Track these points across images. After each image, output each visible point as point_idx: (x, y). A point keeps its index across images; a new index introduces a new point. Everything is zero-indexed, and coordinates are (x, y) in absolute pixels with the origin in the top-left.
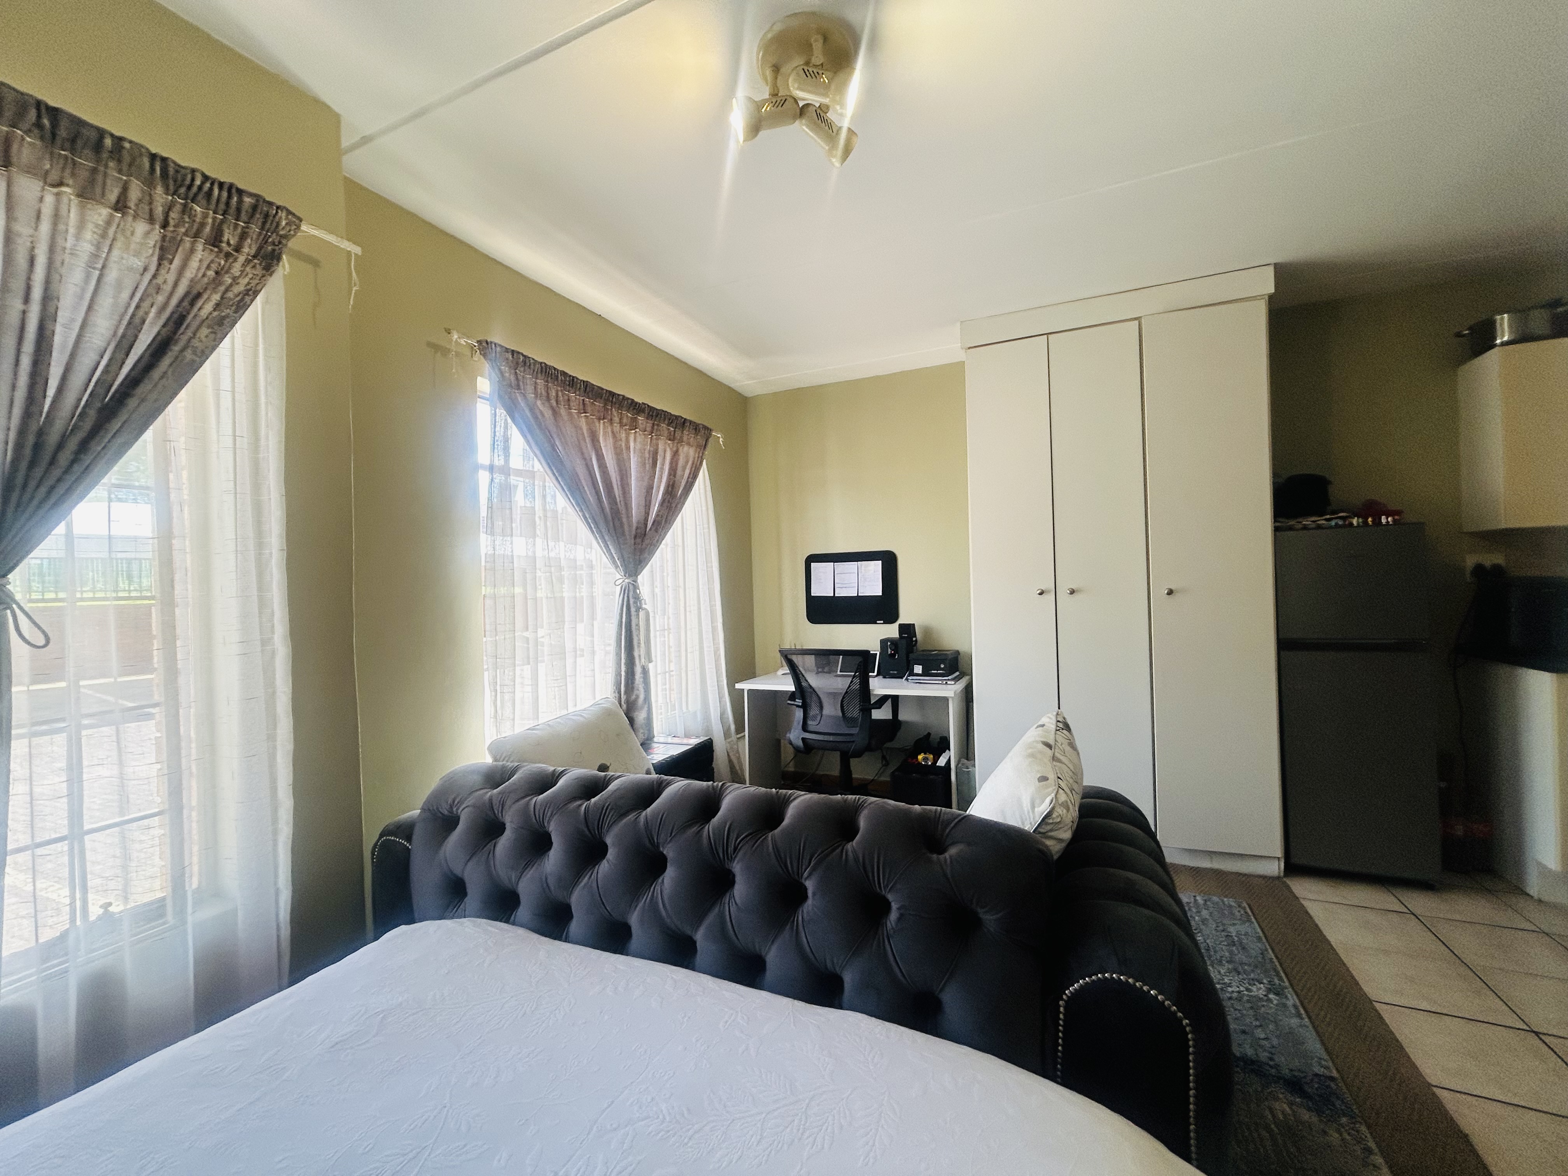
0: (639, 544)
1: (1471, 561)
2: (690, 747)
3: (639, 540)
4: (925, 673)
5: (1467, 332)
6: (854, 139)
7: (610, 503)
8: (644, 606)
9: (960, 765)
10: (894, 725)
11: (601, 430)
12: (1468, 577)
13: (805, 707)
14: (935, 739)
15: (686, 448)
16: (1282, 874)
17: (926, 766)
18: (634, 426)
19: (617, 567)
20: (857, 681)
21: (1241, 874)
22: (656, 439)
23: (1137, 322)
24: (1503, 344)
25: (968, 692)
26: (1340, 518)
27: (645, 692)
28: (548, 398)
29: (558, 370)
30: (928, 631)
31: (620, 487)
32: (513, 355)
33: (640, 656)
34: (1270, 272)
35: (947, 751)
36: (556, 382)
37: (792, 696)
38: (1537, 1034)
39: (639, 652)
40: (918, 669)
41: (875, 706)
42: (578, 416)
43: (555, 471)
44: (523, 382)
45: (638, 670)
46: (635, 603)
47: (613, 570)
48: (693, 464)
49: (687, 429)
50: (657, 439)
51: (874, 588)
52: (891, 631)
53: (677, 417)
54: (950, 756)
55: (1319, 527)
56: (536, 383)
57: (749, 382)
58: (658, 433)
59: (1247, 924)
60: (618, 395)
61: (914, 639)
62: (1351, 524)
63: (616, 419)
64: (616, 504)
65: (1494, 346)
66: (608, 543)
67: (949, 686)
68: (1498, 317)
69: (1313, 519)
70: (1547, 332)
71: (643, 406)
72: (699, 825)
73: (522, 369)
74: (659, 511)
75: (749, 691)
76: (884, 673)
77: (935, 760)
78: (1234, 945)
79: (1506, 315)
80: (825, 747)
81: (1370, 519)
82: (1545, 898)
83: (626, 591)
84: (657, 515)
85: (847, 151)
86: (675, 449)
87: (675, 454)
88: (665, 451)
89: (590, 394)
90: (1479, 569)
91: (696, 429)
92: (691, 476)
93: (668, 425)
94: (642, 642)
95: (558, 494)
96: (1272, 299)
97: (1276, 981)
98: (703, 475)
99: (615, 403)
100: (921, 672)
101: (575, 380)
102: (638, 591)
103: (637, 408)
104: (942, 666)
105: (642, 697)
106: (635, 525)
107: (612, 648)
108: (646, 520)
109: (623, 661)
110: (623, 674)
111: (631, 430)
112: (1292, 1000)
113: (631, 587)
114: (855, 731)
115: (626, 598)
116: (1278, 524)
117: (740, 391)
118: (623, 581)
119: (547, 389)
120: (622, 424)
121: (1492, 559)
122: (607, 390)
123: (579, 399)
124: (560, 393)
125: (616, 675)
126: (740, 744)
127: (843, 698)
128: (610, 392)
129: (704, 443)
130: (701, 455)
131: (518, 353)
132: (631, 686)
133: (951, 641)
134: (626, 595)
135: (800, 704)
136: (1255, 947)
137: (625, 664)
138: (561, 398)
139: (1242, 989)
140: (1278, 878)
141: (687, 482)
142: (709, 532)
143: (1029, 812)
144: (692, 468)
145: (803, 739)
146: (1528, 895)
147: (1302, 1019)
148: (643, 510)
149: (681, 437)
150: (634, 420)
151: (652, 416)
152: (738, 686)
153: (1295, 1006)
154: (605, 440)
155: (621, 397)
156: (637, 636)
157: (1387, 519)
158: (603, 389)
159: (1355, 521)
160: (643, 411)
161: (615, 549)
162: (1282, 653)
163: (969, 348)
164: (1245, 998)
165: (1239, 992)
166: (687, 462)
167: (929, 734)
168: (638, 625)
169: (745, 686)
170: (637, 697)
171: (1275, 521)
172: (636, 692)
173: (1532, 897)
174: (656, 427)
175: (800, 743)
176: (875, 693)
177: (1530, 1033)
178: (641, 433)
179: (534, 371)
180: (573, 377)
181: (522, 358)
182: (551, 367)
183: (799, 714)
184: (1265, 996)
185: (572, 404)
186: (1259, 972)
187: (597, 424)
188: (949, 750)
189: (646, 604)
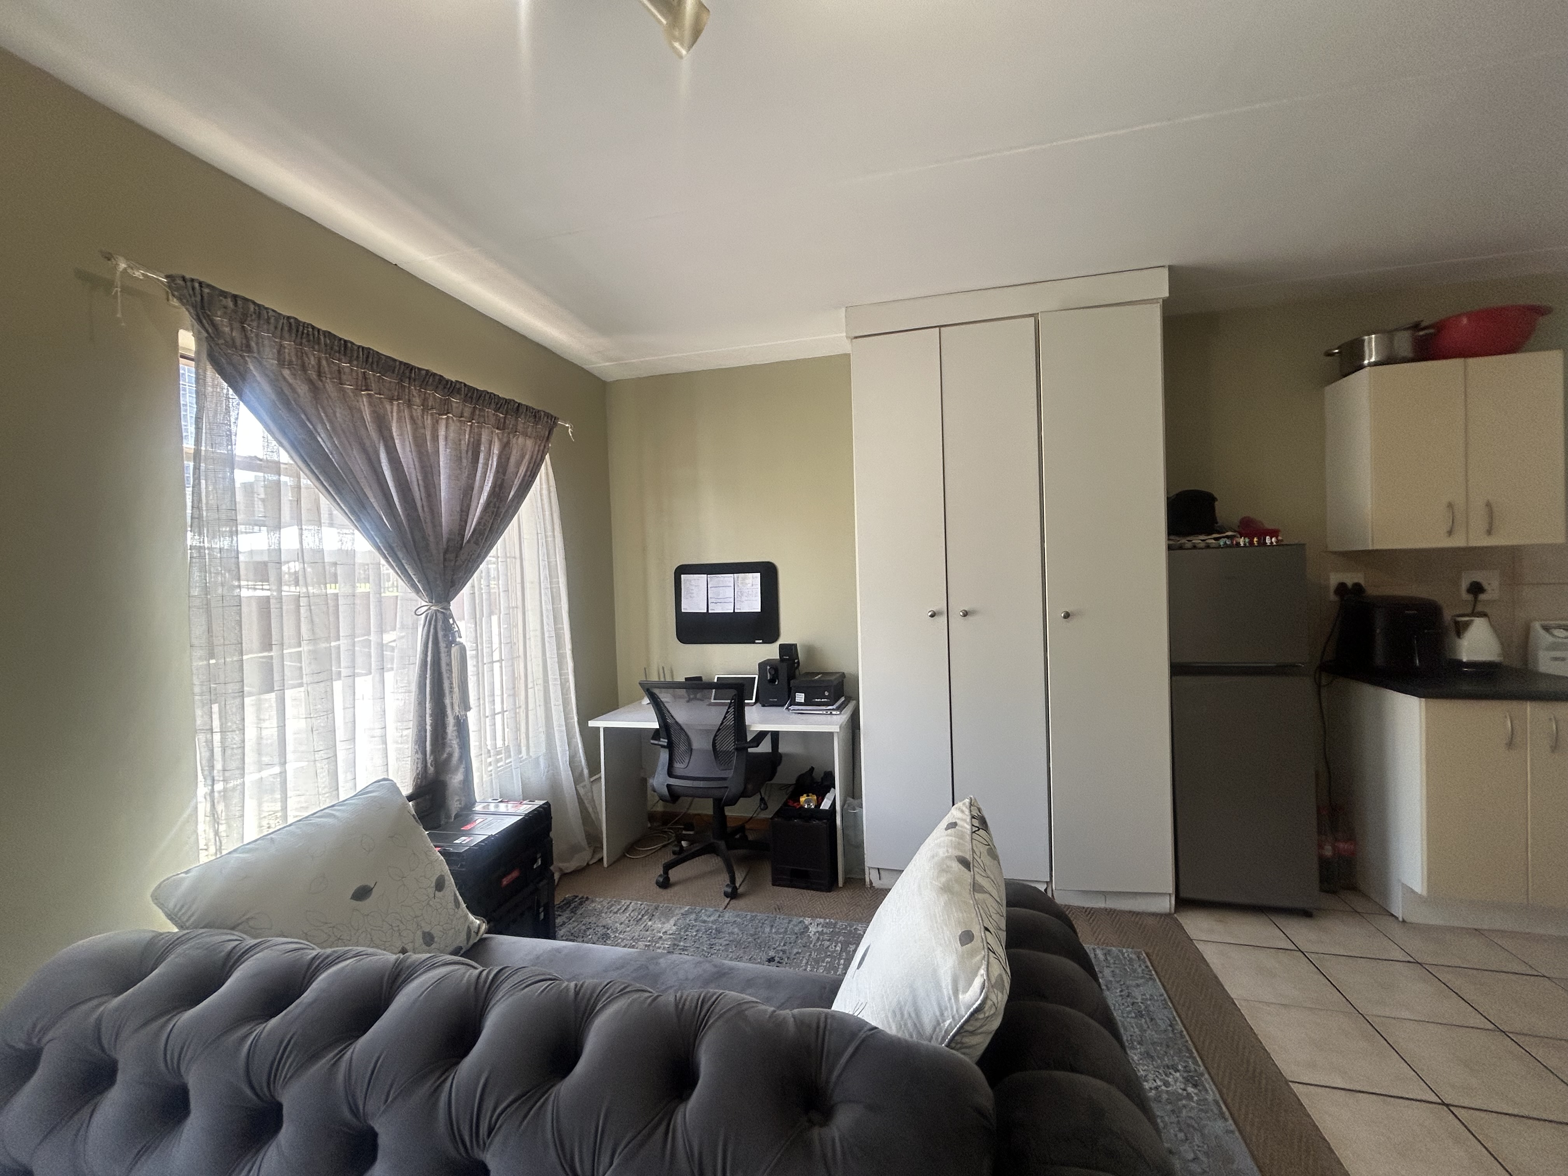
0: (451, 561)
1: (1334, 579)
2: (520, 817)
3: (451, 556)
4: (808, 702)
5: (1337, 351)
6: (704, 16)
7: (405, 509)
8: (458, 639)
9: (845, 807)
10: (774, 759)
11: (395, 414)
12: (1332, 597)
13: (670, 747)
14: (818, 775)
15: (521, 440)
16: (1173, 911)
17: (809, 809)
18: (445, 409)
19: (417, 591)
20: (731, 716)
21: (1134, 912)
22: (478, 427)
23: (1032, 319)
24: (1371, 365)
25: (854, 725)
26: (1227, 537)
27: (460, 748)
28: (304, 368)
29: (319, 330)
30: (811, 650)
31: (422, 489)
32: (236, 304)
33: (452, 704)
34: (1165, 273)
35: (832, 789)
36: (316, 347)
37: (656, 734)
38: (1447, 1105)
39: (452, 701)
40: (800, 697)
41: (752, 745)
42: (356, 395)
43: (313, 468)
44: (257, 344)
45: (451, 721)
46: (445, 636)
47: (413, 595)
48: (532, 457)
49: (523, 417)
50: (480, 427)
51: (752, 604)
52: (770, 652)
53: (508, 401)
54: (834, 797)
55: (1208, 547)
56: (281, 346)
57: (607, 364)
58: (482, 420)
59: (1150, 983)
60: (419, 369)
61: (796, 661)
62: (1238, 544)
63: (417, 400)
64: (416, 510)
65: (1362, 367)
66: (403, 561)
67: (835, 717)
68: (1366, 337)
69: (1203, 537)
70: (1410, 355)
71: (458, 386)
72: (437, 1074)
73: (255, 324)
74: (481, 518)
75: (605, 729)
76: (763, 701)
77: (819, 804)
78: (1142, 1016)
79: (1373, 336)
80: (695, 794)
81: (1255, 539)
82: (1410, 919)
83: (433, 623)
84: (478, 523)
85: (697, 33)
86: (505, 440)
87: (506, 447)
88: (490, 443)
89: (375, 366)
90: (1341, 588)
91: (535, 416)
92: (529, 473)
93: (497, 410)
94: (455, 685)
95: (322, 498)
96: (1166, 304)
97: (1192, 1066)
98: (545, 471)
99: (415, 380)
100: (803, 701)
101: (349, 345)
102: (451, 621)
103: (451, 388)
104: (827, 694)
105: (456, 755)
106: (445, 536)
107: (412, 697)
108: (463, 529)
109: (428, 711)
110: (428, 728)
111: (440, 415)
112: (1212, 1094)
113: (440, 616)
114: (729, 774)
115: (432, 630)
116: (1171, 542)
117: (596, 373)
118: (429, 609)
119: (301, 355)
120: (425, 408)
121: (1350, 578)
122: (401, 362)
123: (357, 371)
124: (324, 363)
125: (420, 731)
126: (595, 787)
127: (716, 736)
128: (407, 365)
129: (547, 433)
130: (542, 448)
131: (246, 300)
132: (440, 742)
133: (836, 662)
134: (432, 627)
135: (666, 744)
136: (1163, 1016)
137: (431, 715)
138: (326, 369)
139: (1159, 1083)
140: (1168, 915)
141: (523, 480)
142: (554, 541)
143: (950, 999)
144: (530, 463)
145: (668, 786)
146: (1392, 915)
147: (1226, 1120)
148: (457, 517)
149: (516, 426)
150: (447, 402)
151: (471, 398)
152: (592, 724)
153: (1216, 1102)
154: (400, 428)
155: (423, 372)
156: (449, 678)
157: (1271, 539)
158: (395, 360)
159: (1242, 541)
160: (459, 391)
161: (413, 568)
162: (1173, 678)
163: (856, 338)
164: (1165, 1096)
165: (1157, 1088)
166: (523, 457)
167: (812, 769)
168: (449, 664)
169: (600, 723)
170: (450, 755)
171: (1169, 540)
172: (448, 750)
173: (1397, 918)
174: (477, 412)
175: (665, 791)
176: (752, 729)
177: (1440, 1107)
178: (455, 418)
179: (276, 328)
180: (345, 341)
181: (252, 307)
182: (306, 325)
183: (664, 756)
184: (1184, 1090)
185: (344, 377)
186: (1172, 1053)
187: (388, 407)
188: (834, 788)
189: (461, 637)
